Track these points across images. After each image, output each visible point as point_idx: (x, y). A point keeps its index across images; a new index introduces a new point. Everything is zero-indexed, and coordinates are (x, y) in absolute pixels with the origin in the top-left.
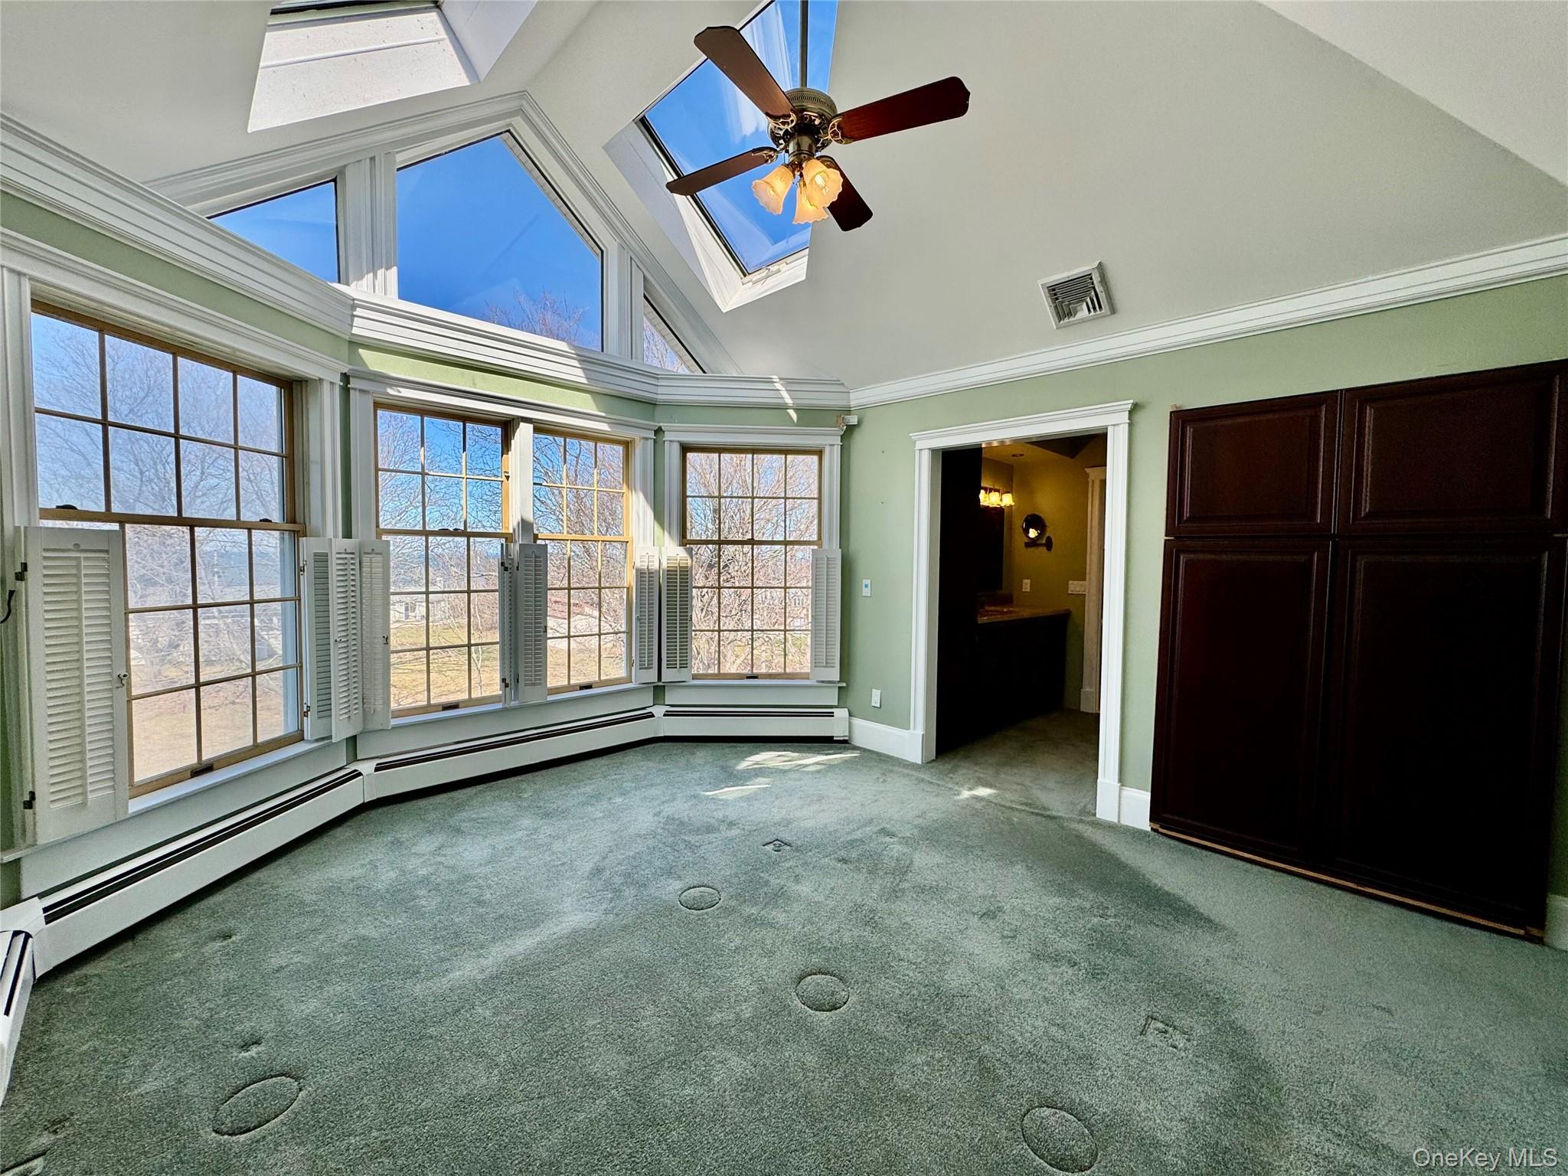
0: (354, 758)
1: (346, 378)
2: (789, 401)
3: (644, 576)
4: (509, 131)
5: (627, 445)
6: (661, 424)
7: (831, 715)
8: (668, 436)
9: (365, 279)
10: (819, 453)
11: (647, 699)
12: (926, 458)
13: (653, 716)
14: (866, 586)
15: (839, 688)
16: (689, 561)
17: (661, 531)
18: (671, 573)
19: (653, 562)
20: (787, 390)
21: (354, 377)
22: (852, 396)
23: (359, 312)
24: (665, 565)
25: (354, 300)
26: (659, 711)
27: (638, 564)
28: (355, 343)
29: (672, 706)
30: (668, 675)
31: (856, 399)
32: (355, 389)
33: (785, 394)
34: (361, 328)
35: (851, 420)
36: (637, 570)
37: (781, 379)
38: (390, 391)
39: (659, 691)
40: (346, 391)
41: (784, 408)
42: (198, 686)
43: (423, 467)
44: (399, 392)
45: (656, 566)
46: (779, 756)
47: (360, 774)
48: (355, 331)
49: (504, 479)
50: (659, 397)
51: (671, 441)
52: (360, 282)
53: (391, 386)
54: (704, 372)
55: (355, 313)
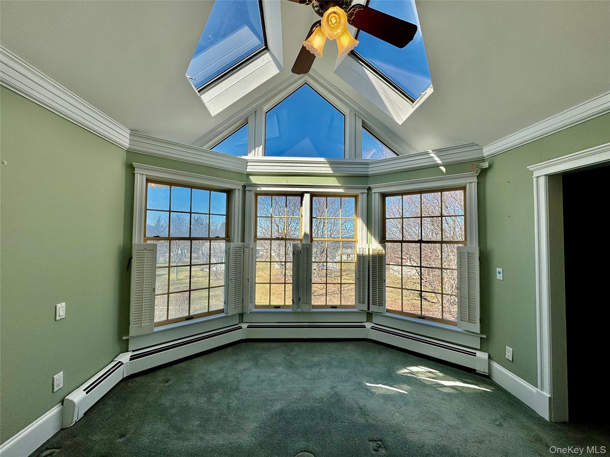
0: (242, 321)
1: (244, 187)
2: (439, 162)
3: (361, 258)
4: (306, 83)
5: (356, 197)
6: (370, 185)
7: (474, 354)
8: (373, 191)
9: (252, 152)
10: (464, 188)
11: (364, 318)
12: (542, 182)
13: (365, 327)
14: (499, 273)
15: (481, 338)
16: (384, 252)
17: (371, 236)
18: (374, 256)
19: (365, 251)
20: (437, 156)
21: (247, 186)
22: (485, 150)
23: (249, 164)
24: (371, 253)
25: (247, 160)
26: (368, 325)
27: (358, 252)
28: (249, 174)
29: (376, 324)
30: (373, 308)
31: (487, 151)
32: (247, 190)
33: (436, 159)
34: (249, 169)
35: (484, 165)
36: (357, 254)
37: (433, 151)
38: (258, 189)
39: (370, 316)
40: (244, 191)
41: (438, 166)
42: (190, 291)
43: (272, 215)
44: (261, 189)
45: (367, 253)
46: (430, 372)
47: (242, 328)
48: (248, 170)
49: (301, 217)
50: (369, 173)
51: (375, 193)
52: (250, 154)
53: (258, 187)
54: (398, 155)
55: (247, 164)
